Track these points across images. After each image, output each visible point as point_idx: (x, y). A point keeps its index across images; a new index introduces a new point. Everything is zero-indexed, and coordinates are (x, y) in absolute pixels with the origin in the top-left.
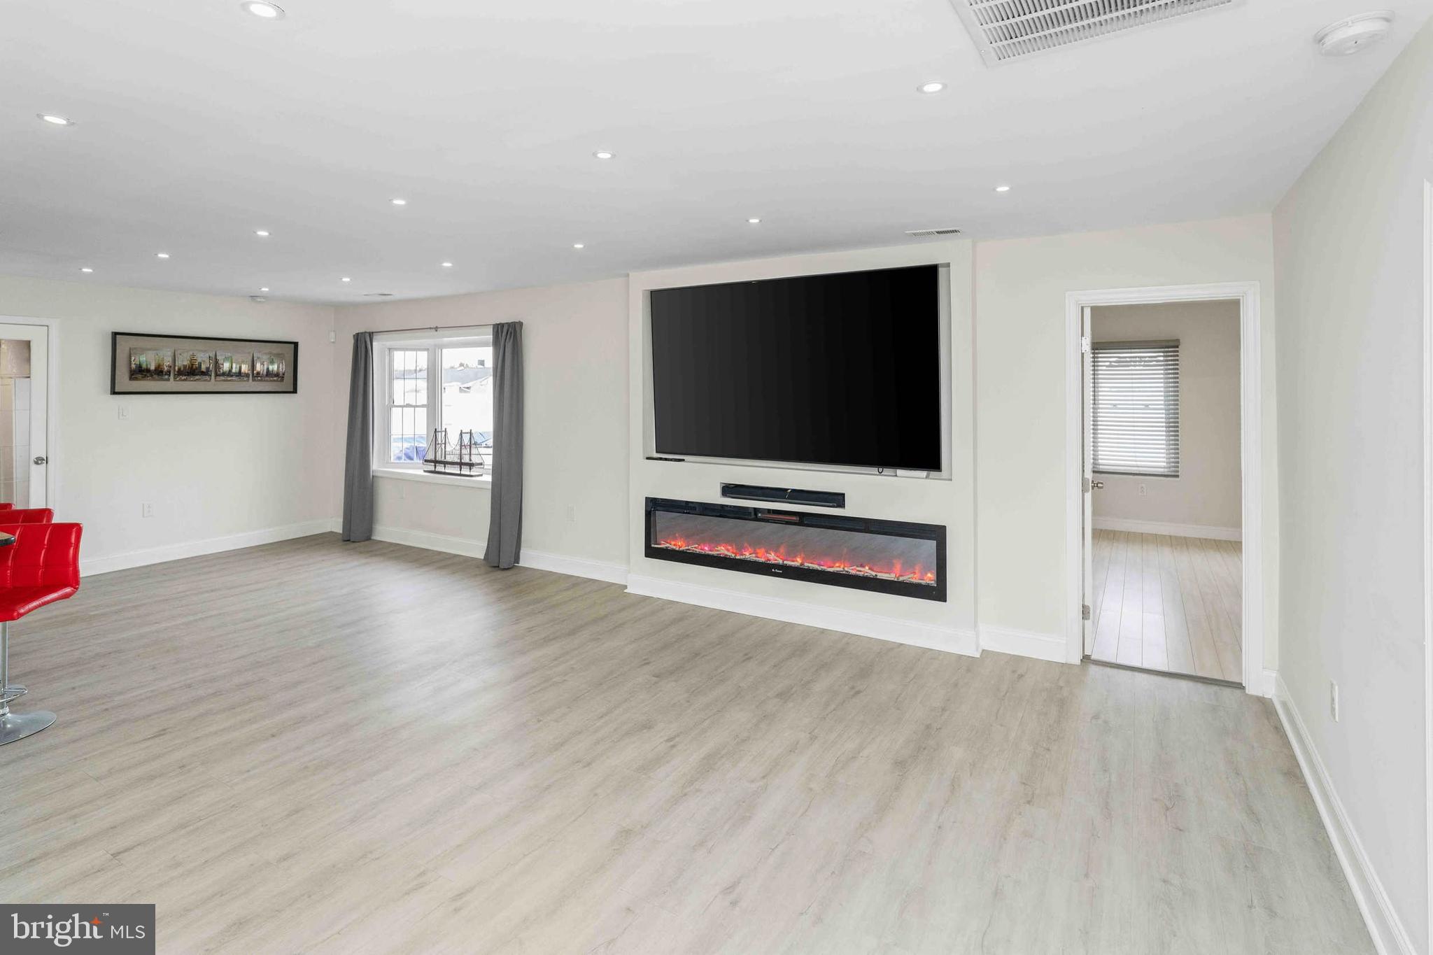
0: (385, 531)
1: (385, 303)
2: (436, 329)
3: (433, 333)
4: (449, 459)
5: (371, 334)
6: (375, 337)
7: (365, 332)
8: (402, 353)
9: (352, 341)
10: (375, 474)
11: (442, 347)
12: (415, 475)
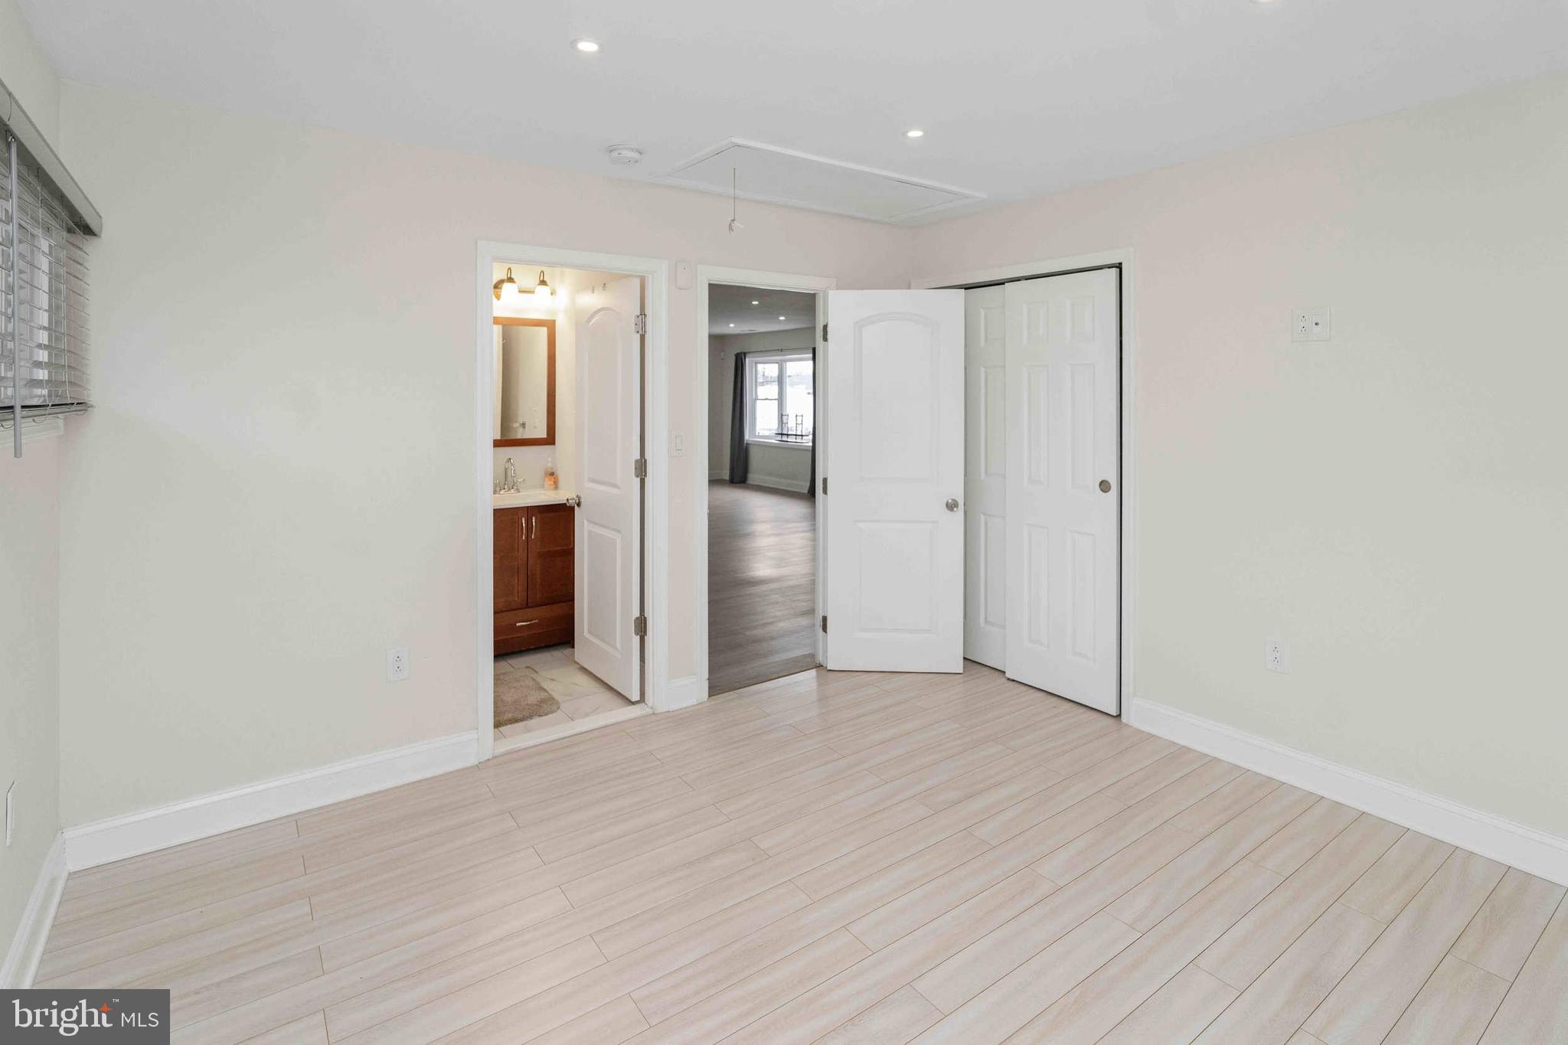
0: (754, 477)
1: (752, 334)
2: (782, 350)
3: (780, 353)
4: (790, 433)
5: (745, 354)
6: (747, 356)
7: (741, 353)
8: (762, 365)
9: (734, 357)
10: (749, 442)
11: (786, 361)
12: (771, 443)
